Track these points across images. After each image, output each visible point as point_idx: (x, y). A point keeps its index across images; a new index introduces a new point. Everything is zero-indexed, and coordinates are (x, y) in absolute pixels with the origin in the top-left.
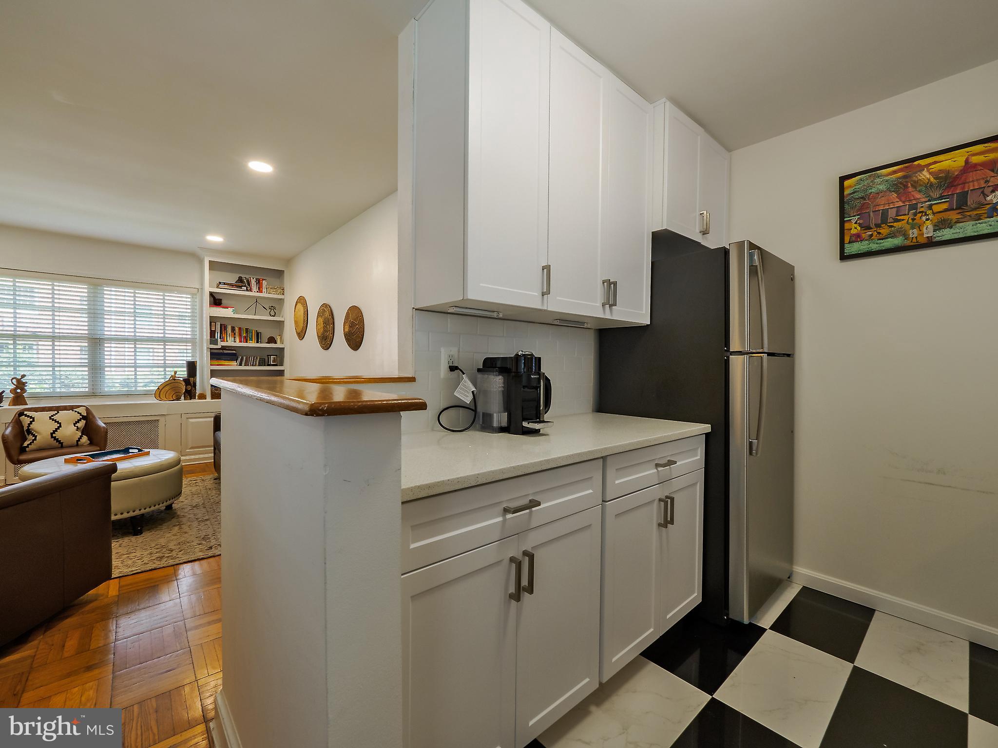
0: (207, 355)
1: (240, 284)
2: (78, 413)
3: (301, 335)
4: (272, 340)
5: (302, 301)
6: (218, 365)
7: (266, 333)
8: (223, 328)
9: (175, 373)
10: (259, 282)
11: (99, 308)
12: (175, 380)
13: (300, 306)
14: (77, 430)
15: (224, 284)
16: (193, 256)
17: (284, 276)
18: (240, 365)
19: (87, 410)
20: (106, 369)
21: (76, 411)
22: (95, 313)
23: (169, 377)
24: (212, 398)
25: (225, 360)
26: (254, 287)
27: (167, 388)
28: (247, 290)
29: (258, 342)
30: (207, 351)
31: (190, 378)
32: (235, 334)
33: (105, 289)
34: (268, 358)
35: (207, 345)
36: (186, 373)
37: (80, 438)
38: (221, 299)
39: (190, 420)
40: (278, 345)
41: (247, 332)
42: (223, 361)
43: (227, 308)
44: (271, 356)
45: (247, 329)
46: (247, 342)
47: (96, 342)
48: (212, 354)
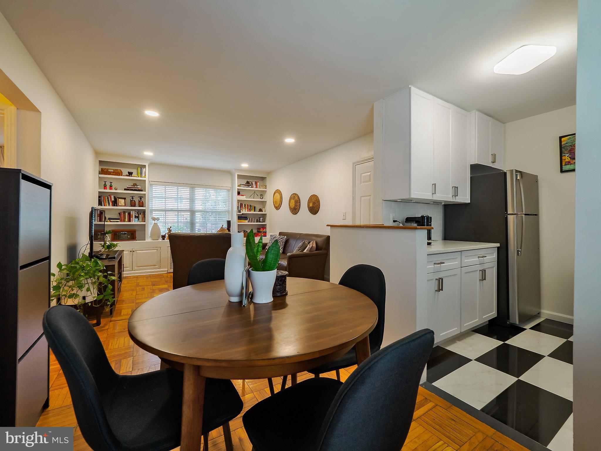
0: (235, 218)
1: (249, 185)
3: (278, 208)
4: (260, 210)
5: (278, 191)
6: (240, 222)
7: (258, 207)
8: (241, 205)
9: (222, 225)
10: (256, 183)
11: (194, 197)
12: (223, 229)
13: (277, 194)
15: (243, 185)
16: (231, 173)
17: (266, 180)
18: (249, 222)
22: (192, 200)
23: (220, 228)
26: (254, 186)
27: (220, 232)
28: (251, 187)
29: (254, 211)
30: (236, 216)
31: (229, 228)
32: (246, 208)
33: (196, 189)
34: (260, 219)
35: (236, 213)
36: (227, 225)
38: (240, 192)
40: (263, 213)
41: (250, 207)
42: (242, 220)
43: (243, 196)
44: (261, 217)
45: (250, 205)
46: (250, 211)
47: (192, 212)
48: (238, 217)
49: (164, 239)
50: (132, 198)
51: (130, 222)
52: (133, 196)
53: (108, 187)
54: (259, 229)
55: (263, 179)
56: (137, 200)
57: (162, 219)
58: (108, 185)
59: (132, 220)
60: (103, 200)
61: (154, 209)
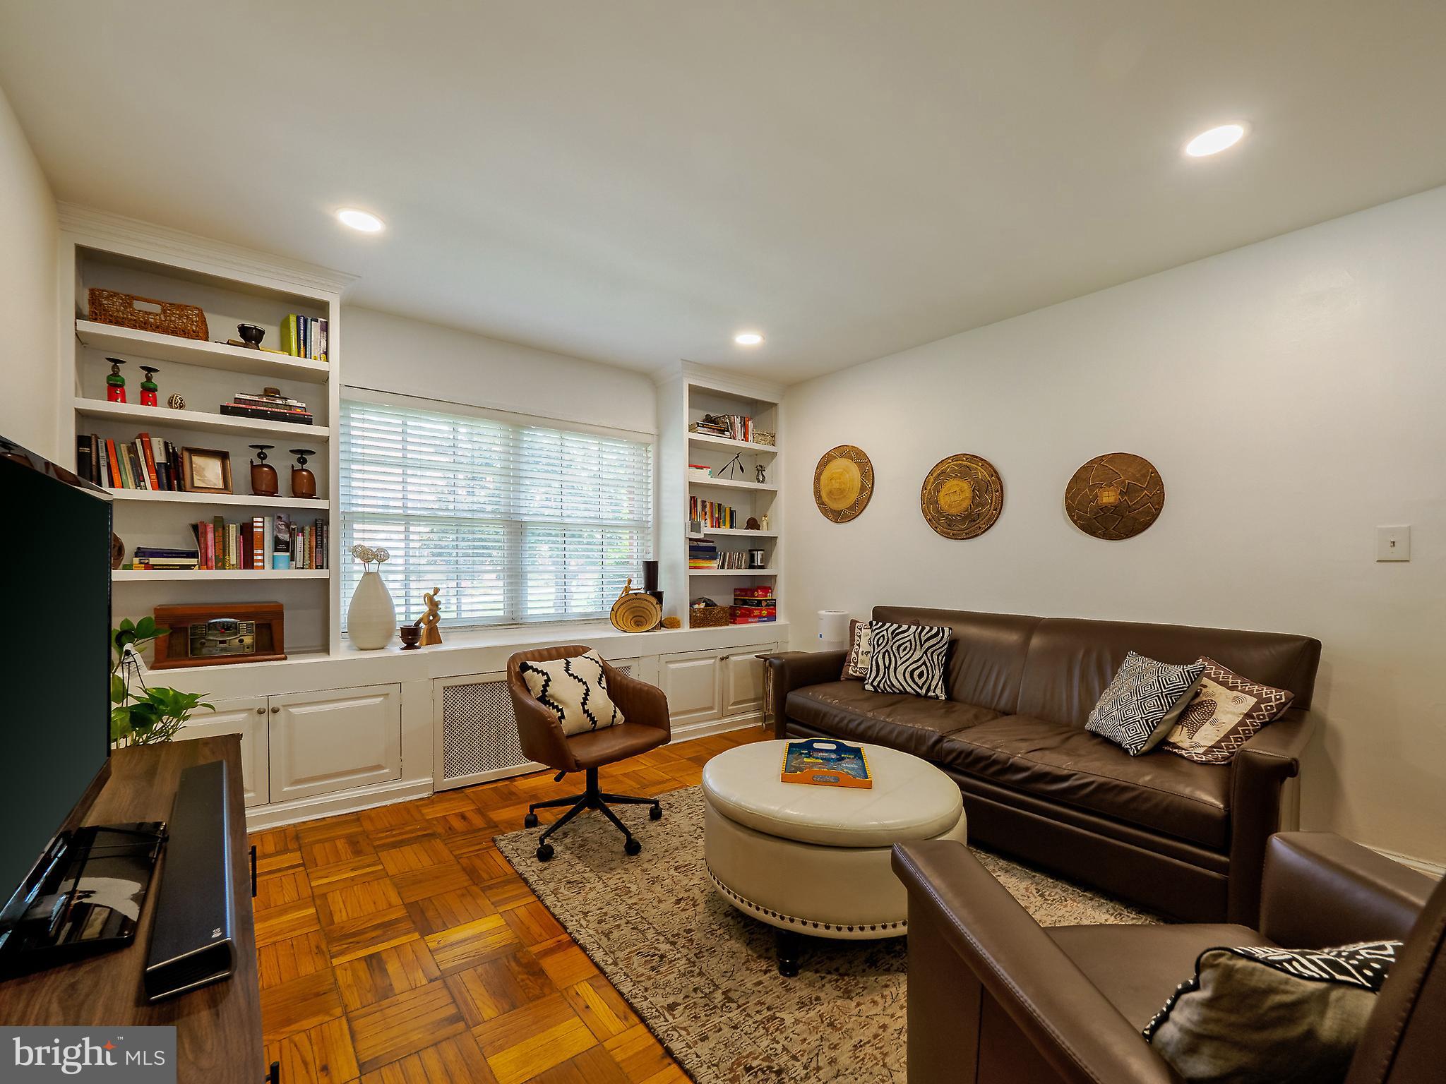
0: (680, 552)
1: (720, 427)
2: (594, 661)
3: (842, 515)
4: (753, 524)
5: (847, 451)
6: (697, 568)
7: (743, 513)
8: (693, 502)
9: (630, 581)
10: (744, 425)
13: (843, 464)
14: (605, 695)
17: (776, 414)
18: (723, 567)
19: (600, 653)
21: (589, 658)
22: (513, 477)
24: (692, 626)
25: (704, 559)
26: (739, 435)
27: (623, 608)
28: (731, 437)
29: (732, 526)
30: (685, 543)
32: (706, 514)
33: (528, 431)
34: (751, 554)
35: (685, 533)
36: (643, 581)
37: (614, 714)
40: (763, 533)
41: (718, 510)
42: (702, 561)
43: (701, 468)
44: (758, 550)
45: (720, 505)
46: (719, 527)
47: (517, 529)
48: (692, 549)
49: (411, 645)
50: (259, 455)
51: (252, 568)
52: (261, 447)
53: (133, 390)
54: (743, 592)
55: (766, 408)
56: (282, 463)
57: (397, 559)
59: (259, 561)
60: (103, 462)
61: (354, 509)
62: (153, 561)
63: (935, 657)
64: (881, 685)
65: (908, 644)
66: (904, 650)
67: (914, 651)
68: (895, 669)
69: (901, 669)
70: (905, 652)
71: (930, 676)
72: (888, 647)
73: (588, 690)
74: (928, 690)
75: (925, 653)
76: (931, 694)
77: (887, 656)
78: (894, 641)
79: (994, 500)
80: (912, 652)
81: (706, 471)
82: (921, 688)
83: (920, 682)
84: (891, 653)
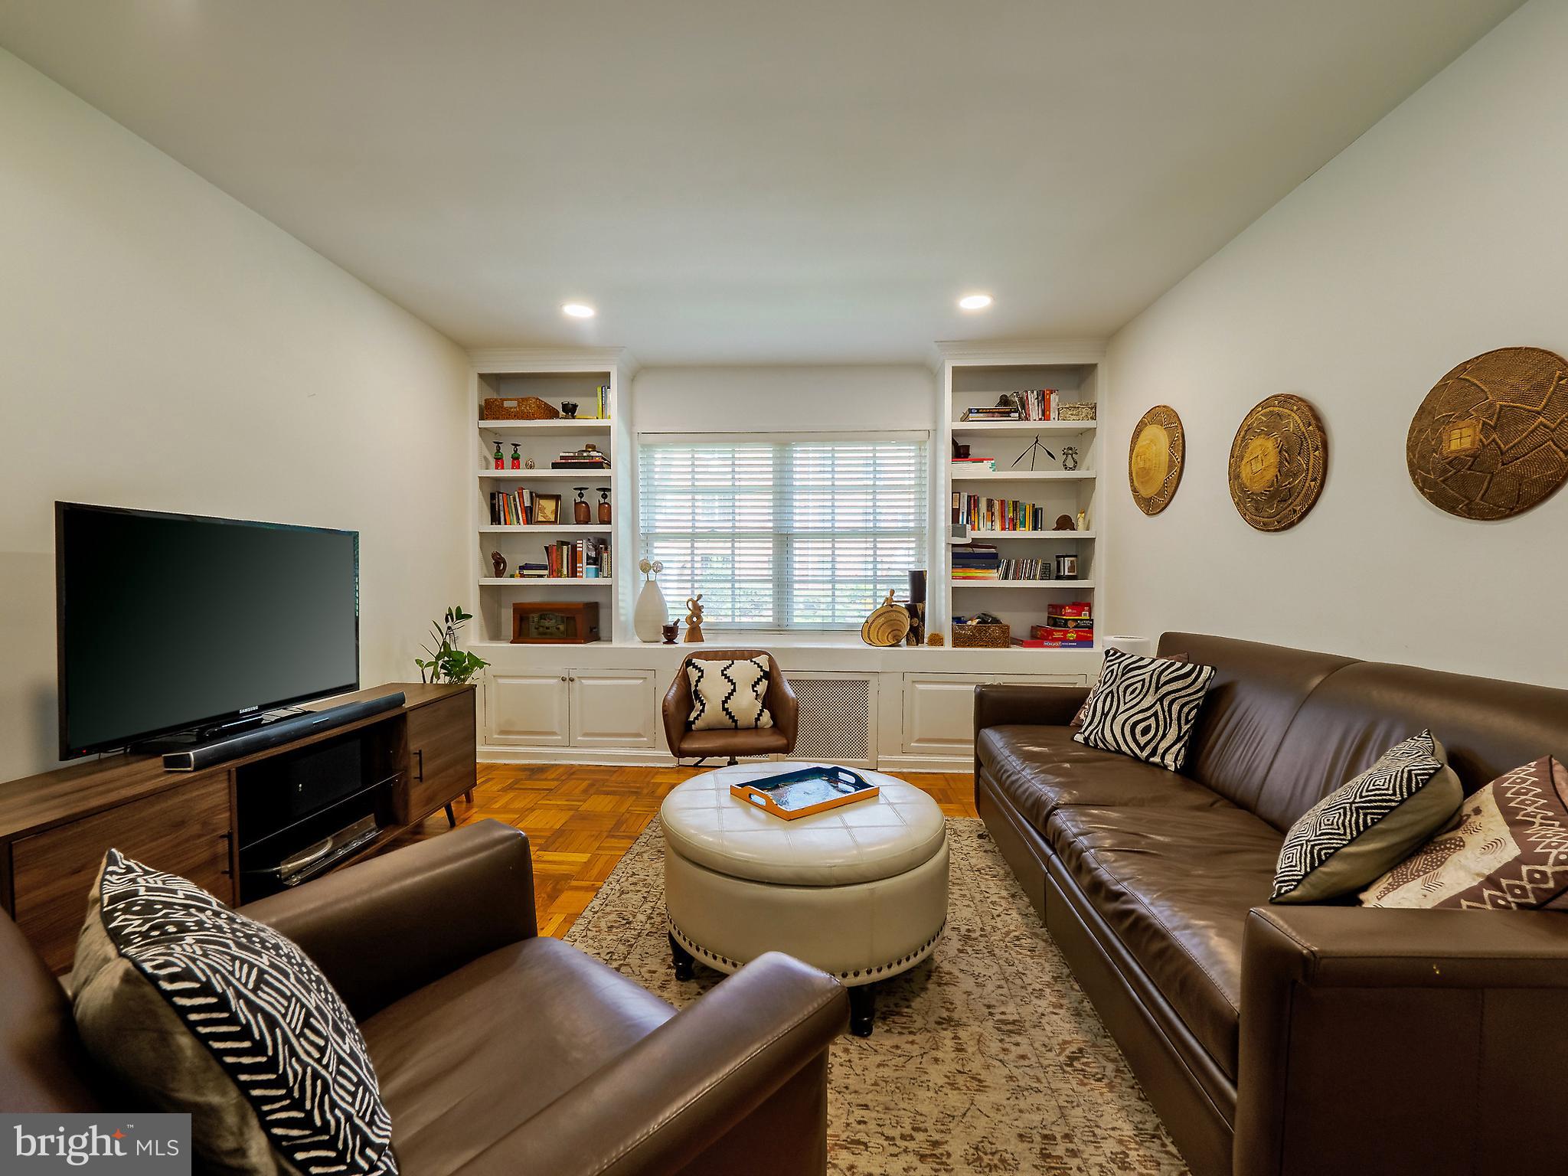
0: (944, 557)
1: (1007, 409)
2: (759, 666)
3: (1154, 503)
4: (1065, 523)
5: (1160, 415)
6: (964, 578)
7: (1053, 510)
8: (973, 502)
9: (892, 592)
10: (1043, 399)
11: (787, 482)
12: (892, 606)
14: (756, 699)
15: (978, 411)
16: (923, 368)
17: (1095, 377)
18: (1006, 577)
19: (771, 660)
20: (796, 586)
21: (755, 663)
22: (782, 493)
23: (883, 601)
24: (955, 645)
25: (977, 568)
26: (1034, 410)
27: (882, 620)
28: (1020, 419)
29: (1035, 528)
30: (947, 550)
31: (918, 604)
32: (993, 514)
33: (795, 449)
34: (1059, 563)
35: (947, 538)
36: (908, 593)
37: (760, 715)
39: (917, 685)
40: (1080, 533)
41: (1015, 509)
42: (973, 570)
43: (981, 461)
44: (1064, 557)
45: (1015, 503)
46: (1015, 529)
47: (783, 540)
48: (955, 556)
49: (670, 640)
50: (579, 495)
51: (576, 577)
52: (581, 489)
53: (507, 460)
54: (1055, 609)
55: (1080, 375)
56: (593, 499)
57: (671, 570)
58: (507, 453)
59: (580, 572)
60: (501, 508)
61: (658, 531)
62: (525, 572)
63: (1175, 707)
64: (1092, 737)
65: (1139, 685)
66: (1132, 692)
67: (1145, 696)
68: (1114, 718)
69: (1121, 718)
70: (1133, 696)
71: (1160, 733)
72: (1114, 687)
73: (734, 690)
74: (1153, 753)
75: (1161, 700)
76: (1156, 759)
77: (1109, 699)
78: (1123, 678)
79: (1311, 464)
80: (1141, 697)
81: (987, 464)
82: (1142, 749)
83: (1142, 741)
84: (1116, 695)
